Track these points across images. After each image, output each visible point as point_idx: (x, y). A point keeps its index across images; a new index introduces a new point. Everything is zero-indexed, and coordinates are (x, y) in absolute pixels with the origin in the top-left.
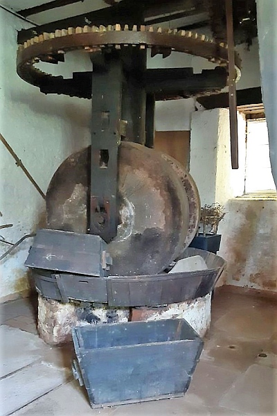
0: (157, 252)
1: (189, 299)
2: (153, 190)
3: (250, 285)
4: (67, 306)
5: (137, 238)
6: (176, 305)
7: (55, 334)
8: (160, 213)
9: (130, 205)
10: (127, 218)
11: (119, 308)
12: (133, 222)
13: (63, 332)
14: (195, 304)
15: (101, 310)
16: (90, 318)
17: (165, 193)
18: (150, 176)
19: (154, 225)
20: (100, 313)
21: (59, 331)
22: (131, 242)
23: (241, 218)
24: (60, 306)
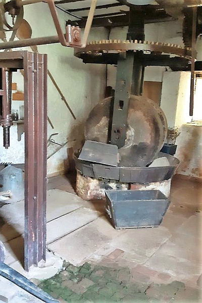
0: (145, 155)
1: (161, 181)
2: (145, 122)
3: (192, 175)
4: (95, 180)
5: (134, 147)
6: (154, 183)
7: (89, 194)
8: (149, 135)
9: (132, 129)
10: (130, 136)
11: (123, 183)
12: (133, 139)
13: (92, 194)
14: (163, 184)
15: (113, 184)
16: (107, 188)
17: (152, 124)
18: (144, 115)
19: (144, 141)
20: (113, 185)
21: (90, 193)
22: (131, 149)
23: (189, 136)
24: (92, 180)
